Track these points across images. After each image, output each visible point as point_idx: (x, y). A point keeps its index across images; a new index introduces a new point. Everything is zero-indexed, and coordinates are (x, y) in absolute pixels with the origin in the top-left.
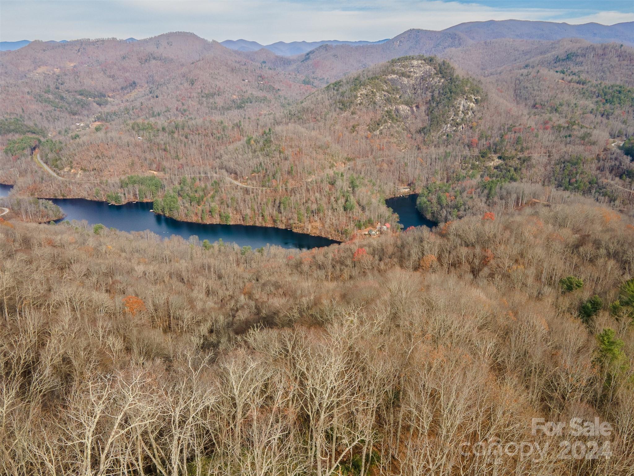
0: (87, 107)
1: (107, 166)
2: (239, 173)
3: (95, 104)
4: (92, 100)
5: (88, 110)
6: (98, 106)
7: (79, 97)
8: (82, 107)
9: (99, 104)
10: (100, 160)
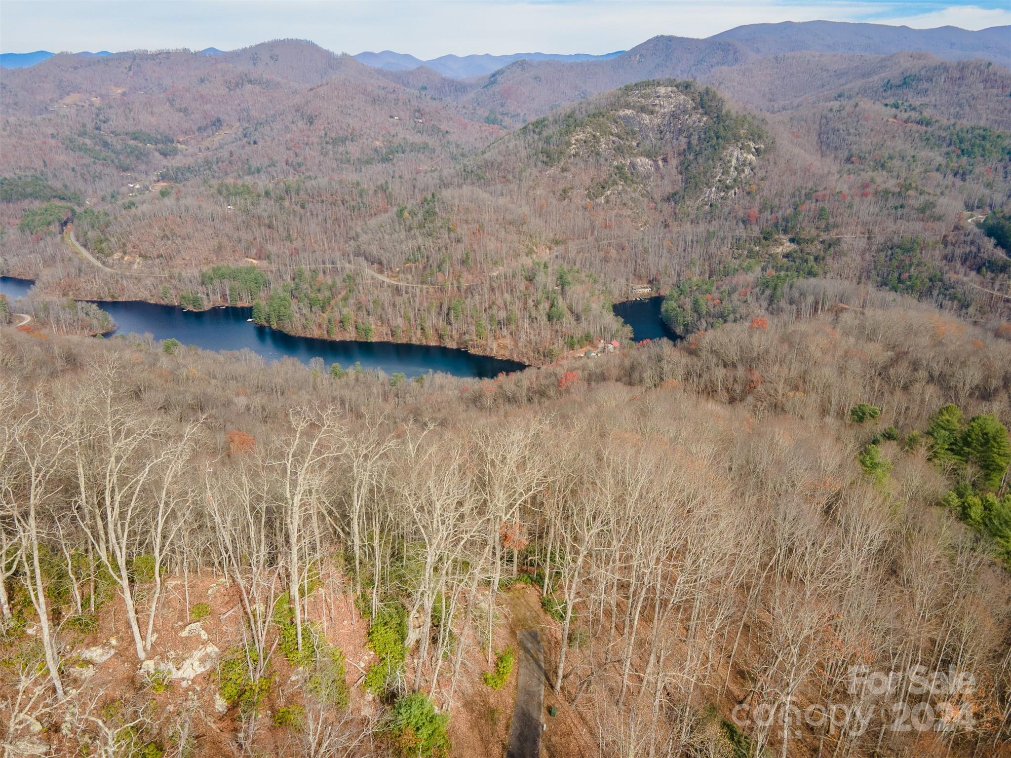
0: (145, 159)
1: (179, 252)
2: (385, 262)
3: (157, 154)
4: (153, 147)
5: (147, 163)
6: (161, 157)
7: (132, 142)
8: (138, 158)
9: (164, 154)
10: (169, 242)
